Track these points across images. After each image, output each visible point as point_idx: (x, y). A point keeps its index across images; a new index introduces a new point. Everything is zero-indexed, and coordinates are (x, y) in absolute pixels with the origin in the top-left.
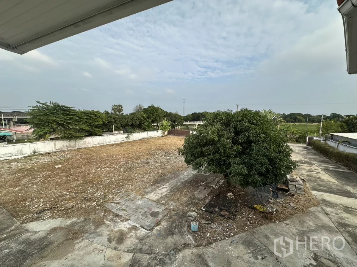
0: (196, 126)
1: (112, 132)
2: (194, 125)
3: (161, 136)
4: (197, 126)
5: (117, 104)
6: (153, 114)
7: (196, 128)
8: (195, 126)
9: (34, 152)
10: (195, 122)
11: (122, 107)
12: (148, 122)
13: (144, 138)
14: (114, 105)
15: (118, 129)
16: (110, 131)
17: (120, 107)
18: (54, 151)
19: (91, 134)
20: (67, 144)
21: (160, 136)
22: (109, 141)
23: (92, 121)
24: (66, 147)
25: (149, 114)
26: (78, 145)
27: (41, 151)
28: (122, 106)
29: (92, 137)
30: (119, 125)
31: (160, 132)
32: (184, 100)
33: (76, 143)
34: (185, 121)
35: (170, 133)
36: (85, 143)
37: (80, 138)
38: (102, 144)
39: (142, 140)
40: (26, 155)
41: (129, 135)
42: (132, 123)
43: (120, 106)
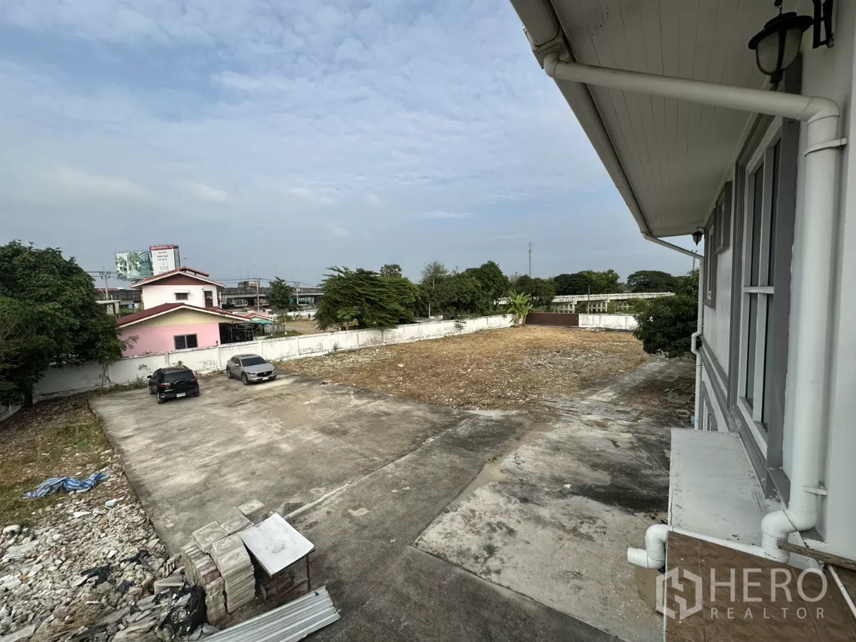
0: (571, 305)
1: (427, 316)
2: (566, 304)
3: (512, 326)
4: (574, 307)
5: (389, 264)
6: (493, 281)
7: (573, 312)
8: (569, 306)
9: (335, 348)
10: (569, 296)
11: (400, 270)
12: (488, 296)
13: (481, 330)
14: (386, 266)
15: (435, 312)
16: (424, 315)
17: (397, 270)
18: (357, 347)
19: (405, 321)
20: (372, 337)
21: (509, 326)
22: (427, 333)
23: (402, 297)
24: (370, 343)
25: (486, 280)
26: (386, 339)
27: (342, 346)
28: (401, 267)
29: (405, 326)
30: (438, 304)
31: (509, 317)
32: (530, 245)
33: (382, 335)
34: (559, 293)
35: (530, 319)
36: (393, 337)
37: (394, 325)
38: (417, 340)
39: (480, 333)
40: (327, 353)
41: (460, 323)
42: (459, 300)
43: (395, 266)
